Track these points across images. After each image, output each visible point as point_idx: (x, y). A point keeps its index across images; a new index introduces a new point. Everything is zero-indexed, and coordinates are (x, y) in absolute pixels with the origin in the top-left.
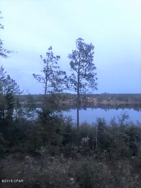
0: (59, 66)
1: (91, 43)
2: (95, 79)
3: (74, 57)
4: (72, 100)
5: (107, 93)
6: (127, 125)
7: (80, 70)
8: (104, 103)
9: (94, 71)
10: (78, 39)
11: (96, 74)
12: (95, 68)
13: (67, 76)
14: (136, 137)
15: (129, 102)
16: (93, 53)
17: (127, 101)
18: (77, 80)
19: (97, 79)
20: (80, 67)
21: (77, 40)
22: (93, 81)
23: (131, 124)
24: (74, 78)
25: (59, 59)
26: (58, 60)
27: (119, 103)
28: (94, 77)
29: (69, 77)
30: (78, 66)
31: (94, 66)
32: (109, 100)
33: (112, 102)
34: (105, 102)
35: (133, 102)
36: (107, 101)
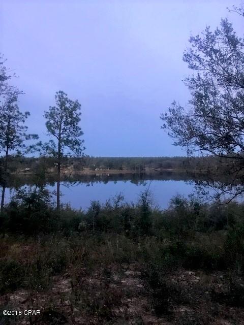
0: (27, 126)
1: (77, 100)
2: (82, 148)
3: (52, 115)
4: (29, 169)
5: (90, 157)
6: (122, 207)
7: (62, 136)
8: (85, 173)
9: (81, 138)
10: (58, 91)
11: (83, 141)
12: (81, 133)
13: (42, 143)
14: (130, 217)
15: (124, 171)
16: (80, 114)
17: (121, 169)
18: (57, 150)
19: (84, 148)
20: (61, 131)
21: (57, 93)
22: (80, 151)
23: (126, 206)
24: (53, 146)
25: (28, 116)
26: (26, 117)
27: (109, 172)
28: (81, 145)
29: (44, 144)
30: (59, 130)
31: (81, 130)
32: (94, 169)
33: (98, 172)
34: (87, 171)
35: (129, 172)
36: (90, 169)
